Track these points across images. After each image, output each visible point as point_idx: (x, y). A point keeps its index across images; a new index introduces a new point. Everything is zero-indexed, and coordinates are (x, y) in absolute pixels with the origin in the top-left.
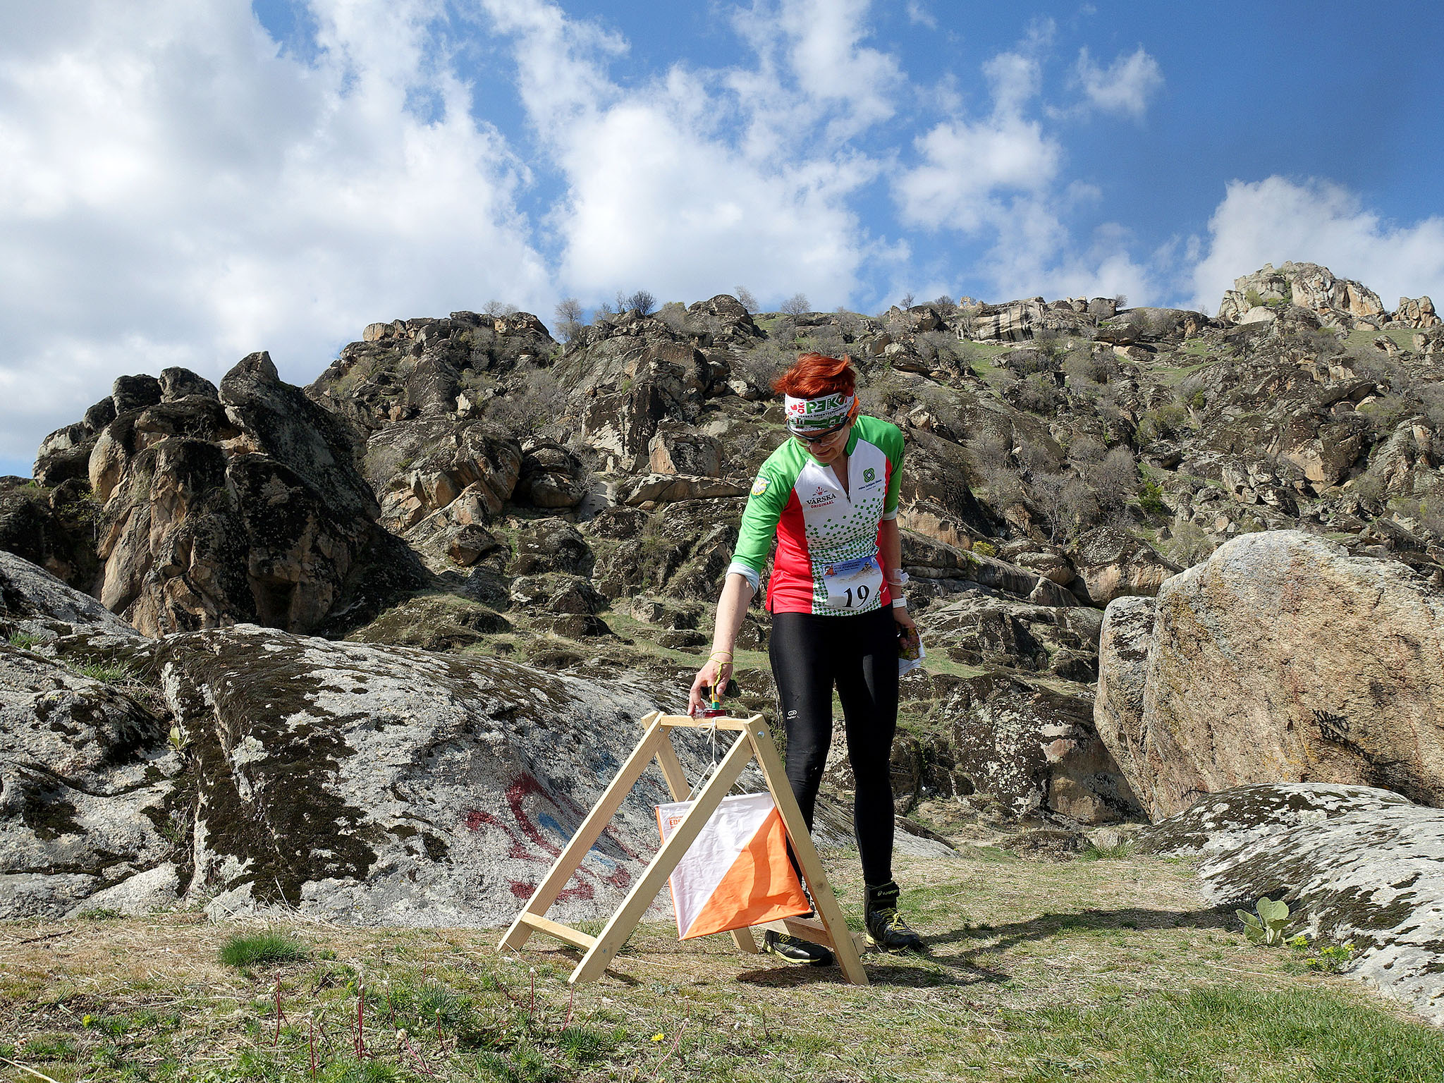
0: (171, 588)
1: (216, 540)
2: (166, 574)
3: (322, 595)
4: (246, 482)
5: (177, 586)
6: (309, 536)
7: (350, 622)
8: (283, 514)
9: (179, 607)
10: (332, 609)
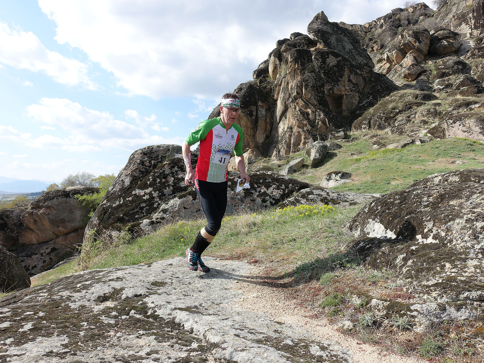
0: (297, 103)
1: (311, 83)
2: (295, 99)
3: (354, 98)
4: (320, 60)
5: (299, 102)
6: (346, 76)
7: (367, 107)
8: (336, 69)
9: (301, 110)
10: (359, 103)
